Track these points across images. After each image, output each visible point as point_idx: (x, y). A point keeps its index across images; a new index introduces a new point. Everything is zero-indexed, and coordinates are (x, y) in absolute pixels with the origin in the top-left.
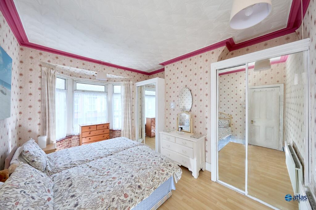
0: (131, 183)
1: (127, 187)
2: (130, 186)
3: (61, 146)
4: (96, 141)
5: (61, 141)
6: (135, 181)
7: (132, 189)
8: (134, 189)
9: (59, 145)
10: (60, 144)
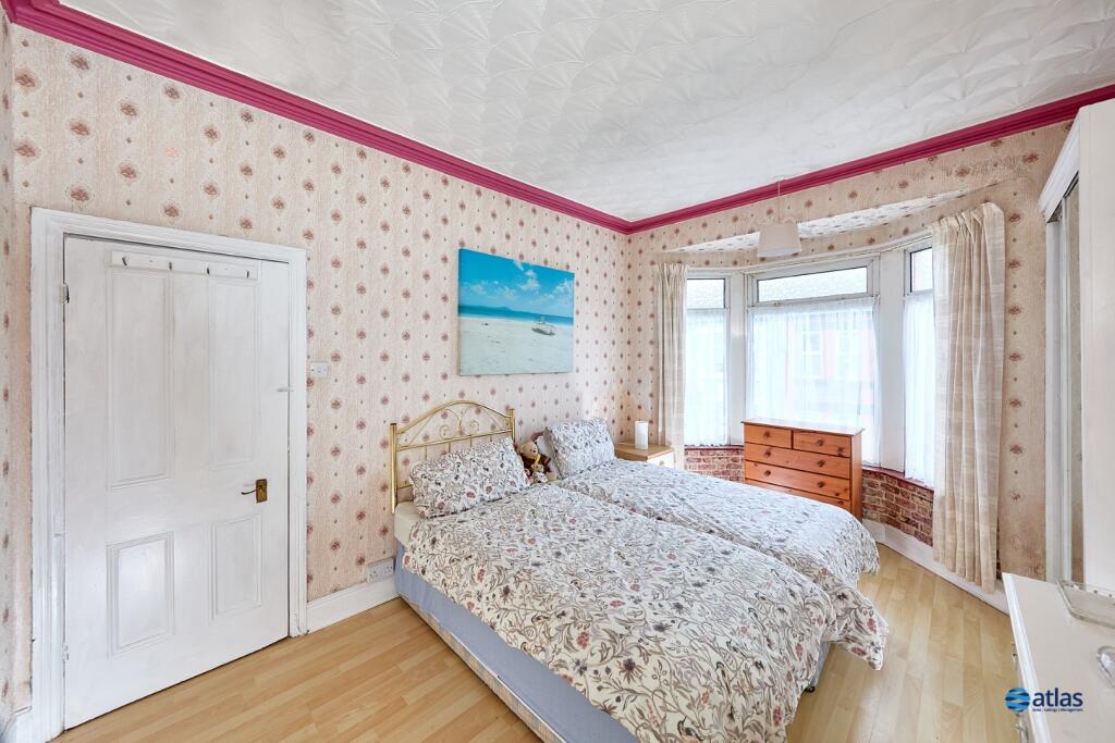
0: (625, 632)
1: (607, 626)
2: (613, 636)
3: (702, 463)
4: (790, 489)
5: (704, 450)
6: (641, 640)
7: (608, 645)
8: (611, 652)
9: (699, 460)
10: (699, 456)
